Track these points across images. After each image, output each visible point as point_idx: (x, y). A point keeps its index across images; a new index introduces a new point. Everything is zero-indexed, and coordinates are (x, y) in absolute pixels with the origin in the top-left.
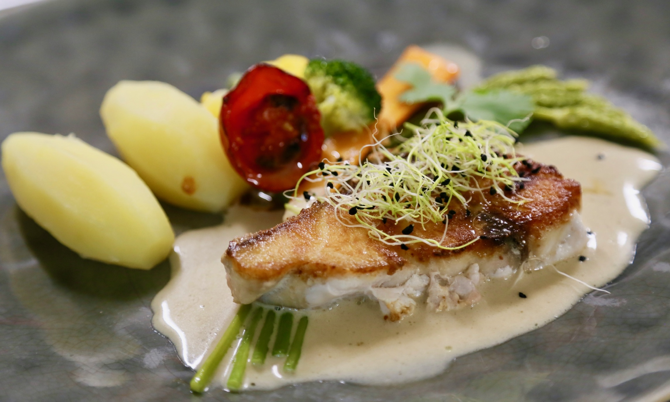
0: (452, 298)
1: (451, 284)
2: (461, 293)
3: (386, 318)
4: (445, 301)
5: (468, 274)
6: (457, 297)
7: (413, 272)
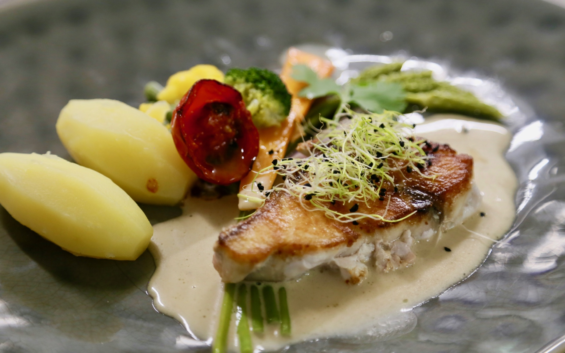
0: (394, 260)
1: (391, 248)
2: (401, 255)
3: (347, 281)
4: (390, 263)
5: (404, 239)
6: (398, 258)
7: (363, 242)
